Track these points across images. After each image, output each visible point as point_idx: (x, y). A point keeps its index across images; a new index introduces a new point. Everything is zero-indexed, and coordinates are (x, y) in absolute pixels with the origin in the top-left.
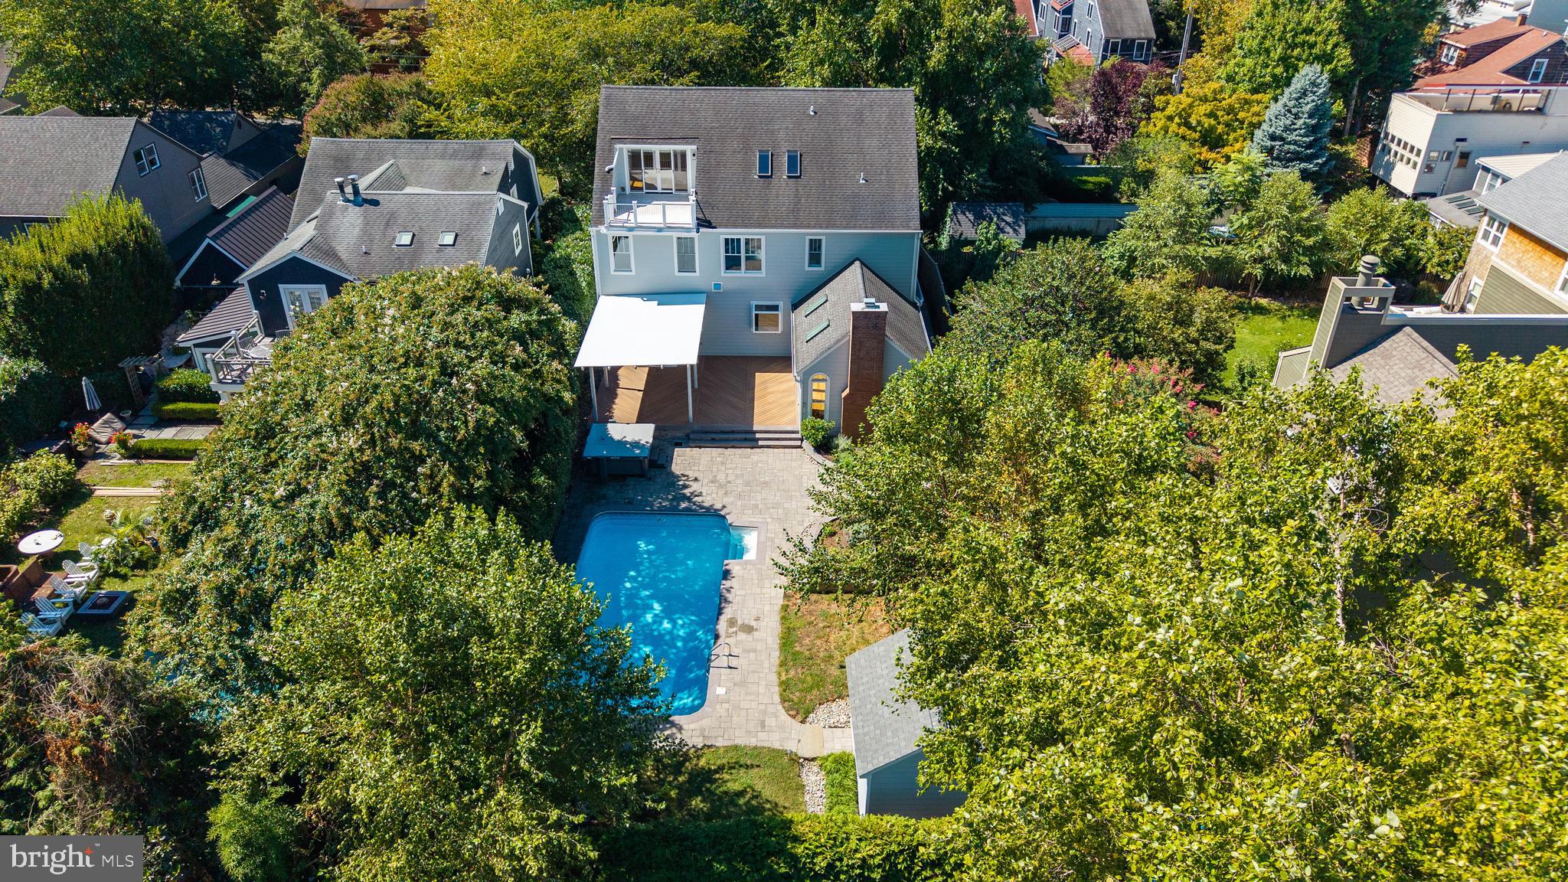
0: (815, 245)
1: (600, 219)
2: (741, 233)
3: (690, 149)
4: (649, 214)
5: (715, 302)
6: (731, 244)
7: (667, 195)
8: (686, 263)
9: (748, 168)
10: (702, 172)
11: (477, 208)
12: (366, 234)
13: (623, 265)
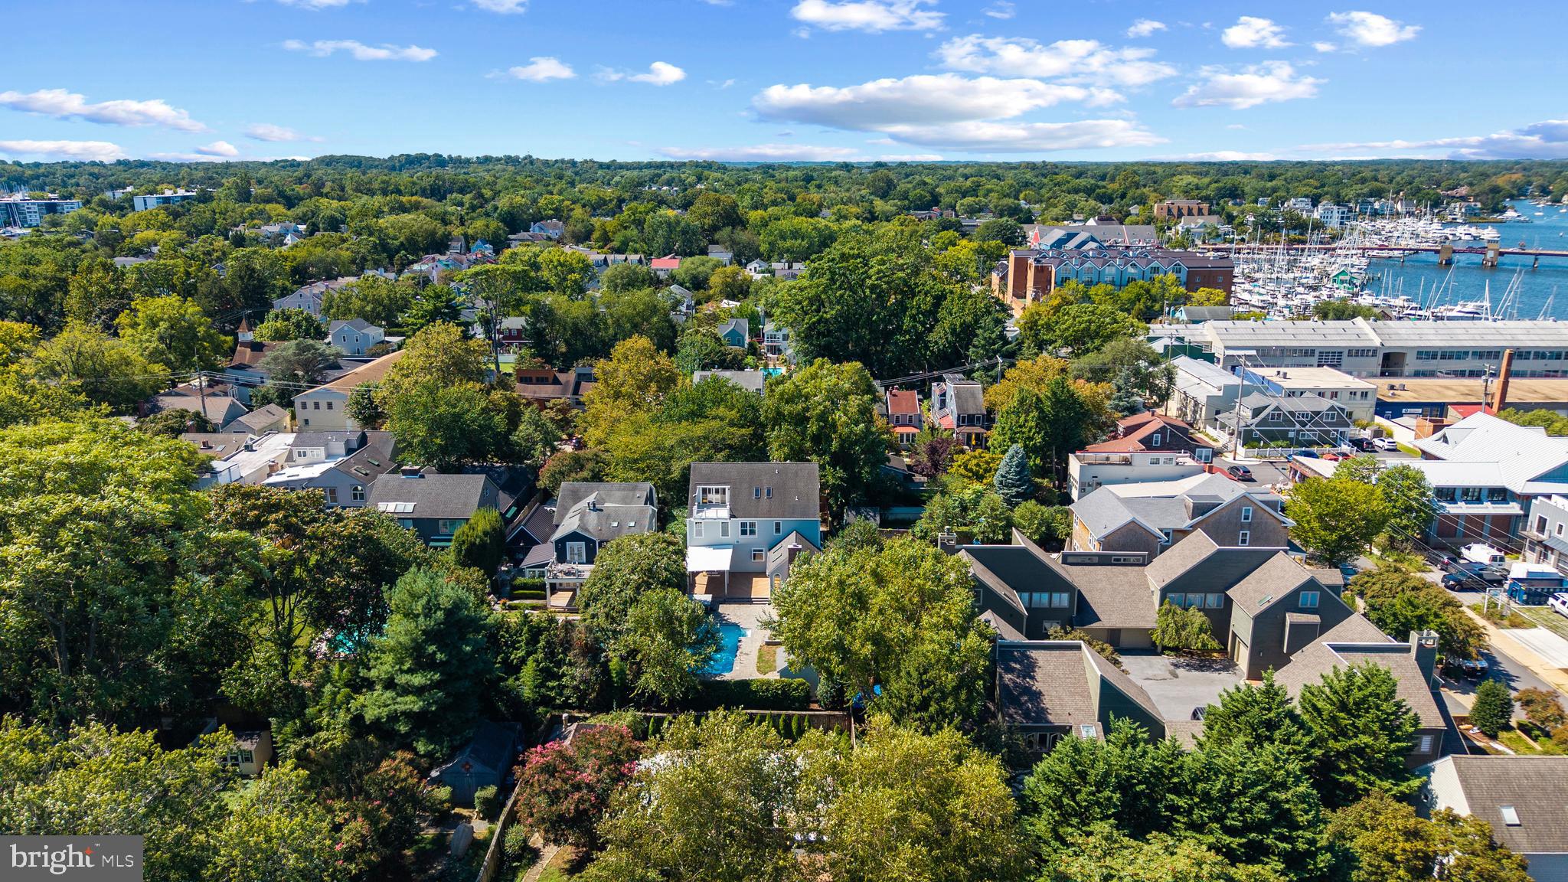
0: (778, 524)
1: (691, 515)
2: (748, 520)
3: (727, 487)
4: (710, 513)
5: (737, 549)
6: (744, 525)
7: (717, 505)
8: (725, 533)
9: (750, 494)
10: (732, 496)
11: (642, 512)
12: (600, 523)
13: (699, 533)
